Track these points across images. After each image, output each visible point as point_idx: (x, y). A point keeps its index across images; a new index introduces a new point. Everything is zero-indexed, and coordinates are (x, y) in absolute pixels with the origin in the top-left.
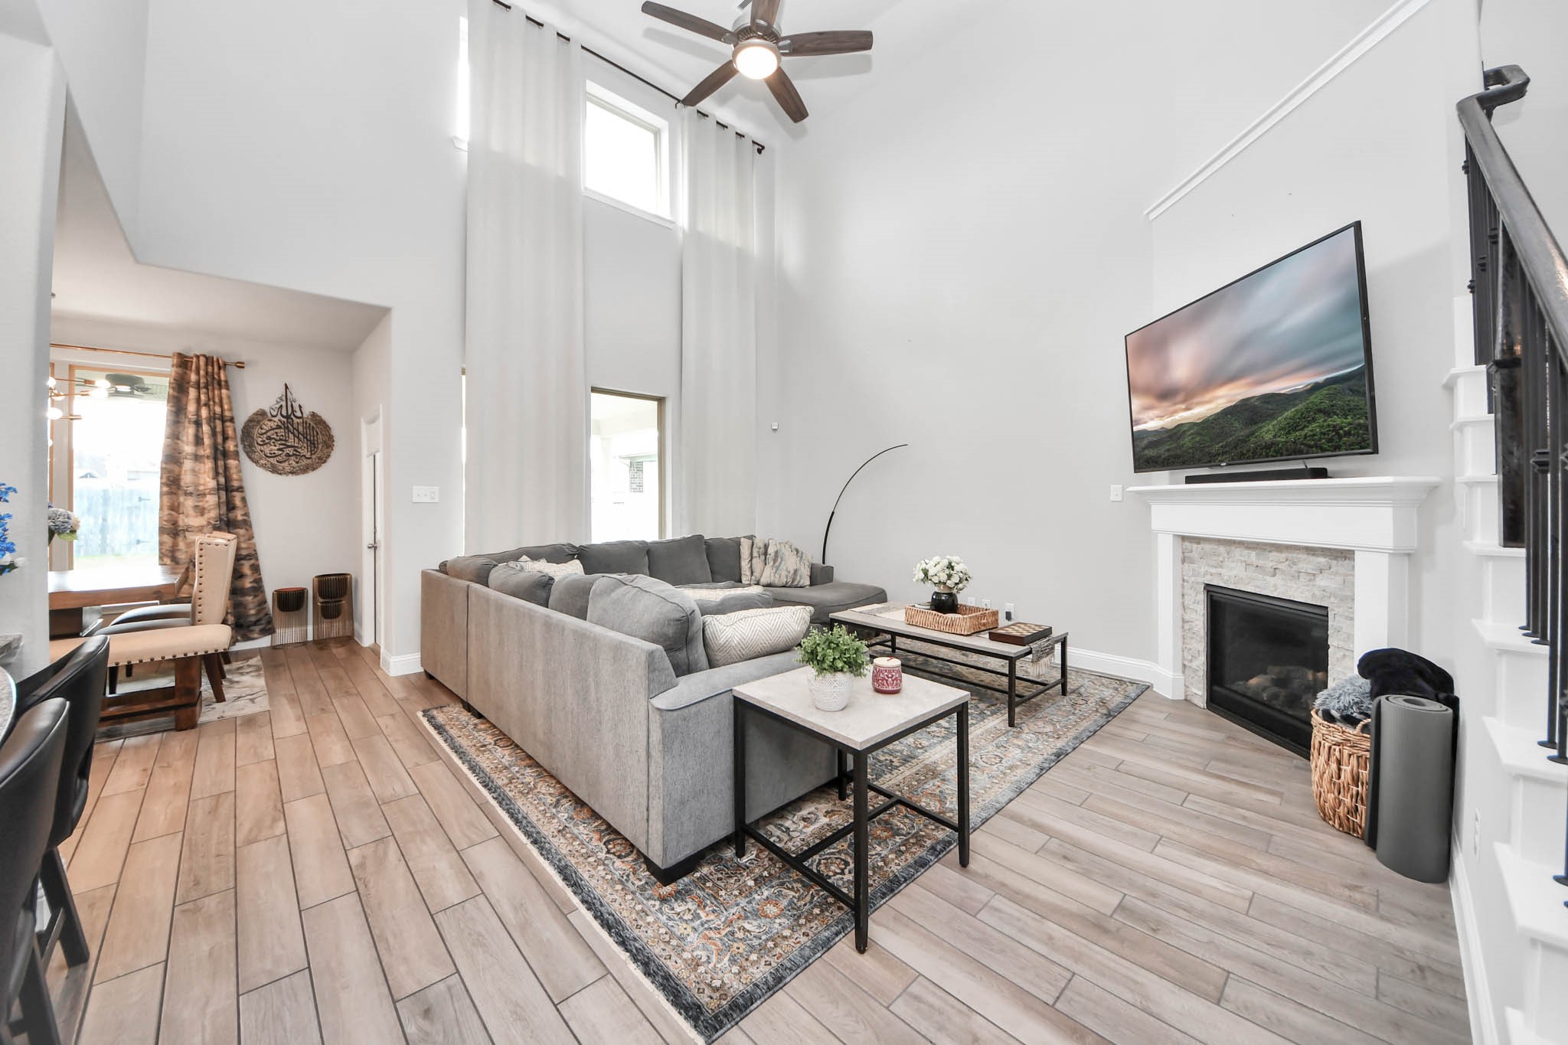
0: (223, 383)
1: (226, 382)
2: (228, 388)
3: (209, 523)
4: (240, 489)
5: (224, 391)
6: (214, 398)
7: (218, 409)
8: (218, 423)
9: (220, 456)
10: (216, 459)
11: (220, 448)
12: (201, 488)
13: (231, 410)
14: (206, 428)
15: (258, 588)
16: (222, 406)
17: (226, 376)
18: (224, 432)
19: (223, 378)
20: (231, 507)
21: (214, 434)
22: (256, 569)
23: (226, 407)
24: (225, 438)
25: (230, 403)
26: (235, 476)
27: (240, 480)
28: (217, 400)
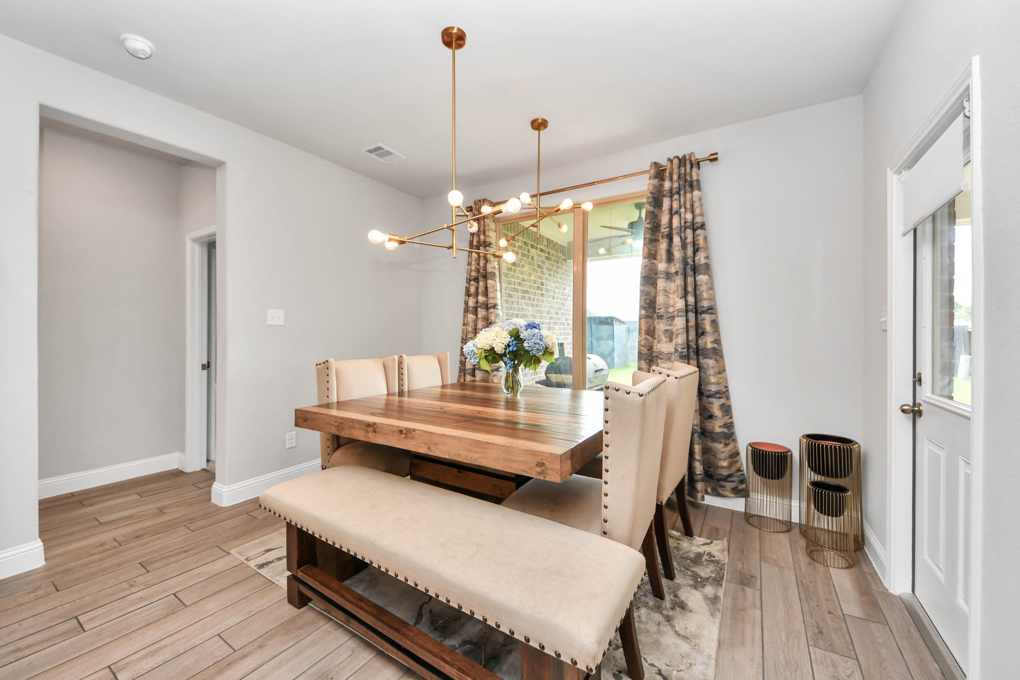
0: (695, 183)
1: (698, 181)
2: (699, 189)
3: (676, 350)
4: (711, 310)
5: (696, 193)
6: (685, 202)
7: (689, 216)
8: (689, 232)
9: (689, 272)
10: (685, 277)
11: (690, 261)
12: (671, 310)
13: (702, 215)
14: (676, 240)
15: (729, 436)
16: (693, 212)
17: (698, 175)
18: (694, 243)
19: (695, 177)
20: (700, 332)
21: (684, 246)
22: (727, 410)
23: (697, 211)
24: (696, 251)
25: (701, 205)
26: (705, 295)
27: (712, 299)
28: (688, 206)
